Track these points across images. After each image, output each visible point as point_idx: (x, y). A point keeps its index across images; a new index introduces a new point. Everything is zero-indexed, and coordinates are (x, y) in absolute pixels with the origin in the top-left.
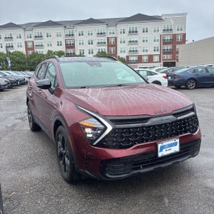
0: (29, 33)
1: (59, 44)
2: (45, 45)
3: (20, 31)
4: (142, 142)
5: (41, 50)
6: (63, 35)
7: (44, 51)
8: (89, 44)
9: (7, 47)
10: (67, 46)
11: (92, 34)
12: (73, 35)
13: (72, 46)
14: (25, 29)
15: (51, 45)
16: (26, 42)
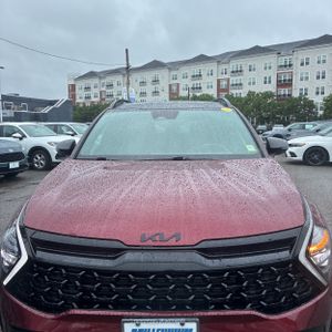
0: (224, 67)
1: (267, 81)
2: (245, 84)
3: (213, 66)
4: (90, 307)
5: (239, 91)
6: (274, 67)
7: (243, 93)
8: (318, 78)
9: (193, 88)
10: (280, 84)
11: (324, 61)
12: (290, 65)
13: (288, 84)
14: (219, 62)
15: (254, 83)
16: (219, 81)
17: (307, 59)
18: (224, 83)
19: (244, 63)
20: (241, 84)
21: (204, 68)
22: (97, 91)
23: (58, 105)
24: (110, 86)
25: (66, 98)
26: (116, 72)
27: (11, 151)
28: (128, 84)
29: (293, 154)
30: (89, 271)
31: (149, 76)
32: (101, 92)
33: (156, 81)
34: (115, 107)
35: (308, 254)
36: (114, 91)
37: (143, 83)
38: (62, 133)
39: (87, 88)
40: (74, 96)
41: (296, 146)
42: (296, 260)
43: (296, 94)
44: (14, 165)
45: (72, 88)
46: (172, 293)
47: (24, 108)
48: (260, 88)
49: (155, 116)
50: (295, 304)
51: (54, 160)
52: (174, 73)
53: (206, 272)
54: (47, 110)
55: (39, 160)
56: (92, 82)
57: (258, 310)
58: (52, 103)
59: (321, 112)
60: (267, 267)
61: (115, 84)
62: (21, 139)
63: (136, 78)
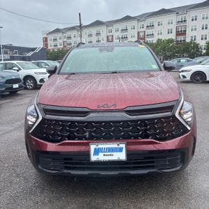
0: (142, 23)
1: (170, 32)
2: (156, 34)
3: (134, 23)
5: (151, 39)
6: (174, 22)
7: (154, 40)
8: (203, 29)
9: (122, 38)
10: (178, 34)
11: (207, 18)
12: (185, 21)
13: (184, 33)
14: (138, 20)
15: (161, 34)
16: (138, 33)
17: (196, 16)
18: (142, 34)
19: (155, 20)
20: (153, 34)
21: (129, 24)
22: (61, 41)
23: (37, 51)
24: (69, 38)
25: (42, 46)
26: (73, 28)
27: (14, 77)
28: (81, 36)
29: (184, 77)
30: (73, 122)
31: (94, 31)
32: (64, 42)
33: (98, 34)
34: (78, 46)
35: (180, 114)
36: (72, 41)
37: (90, 35)
38: (42, 67)
39: (55, 40)
40: (47, 45)
41: (186, 71)
42: (174, 116)
43: (188, 40)
44: (16, 86)
45: (45, 40)
46: (113, 131)
47: (16, 53)
48: (165, 37)
49: (101, 51)
50: (173, 137)
51: (39, 83)
52: (110, 28)
53: (129, 121)
54: (30, 54)
55: (30, 83)
56: (58, 35)
57: (155, 139)
58: (33, 49)
59: (204, 51)
60: (159, 119)
61: (72, 36)
62: (18, 71)
63: (85, 32)
